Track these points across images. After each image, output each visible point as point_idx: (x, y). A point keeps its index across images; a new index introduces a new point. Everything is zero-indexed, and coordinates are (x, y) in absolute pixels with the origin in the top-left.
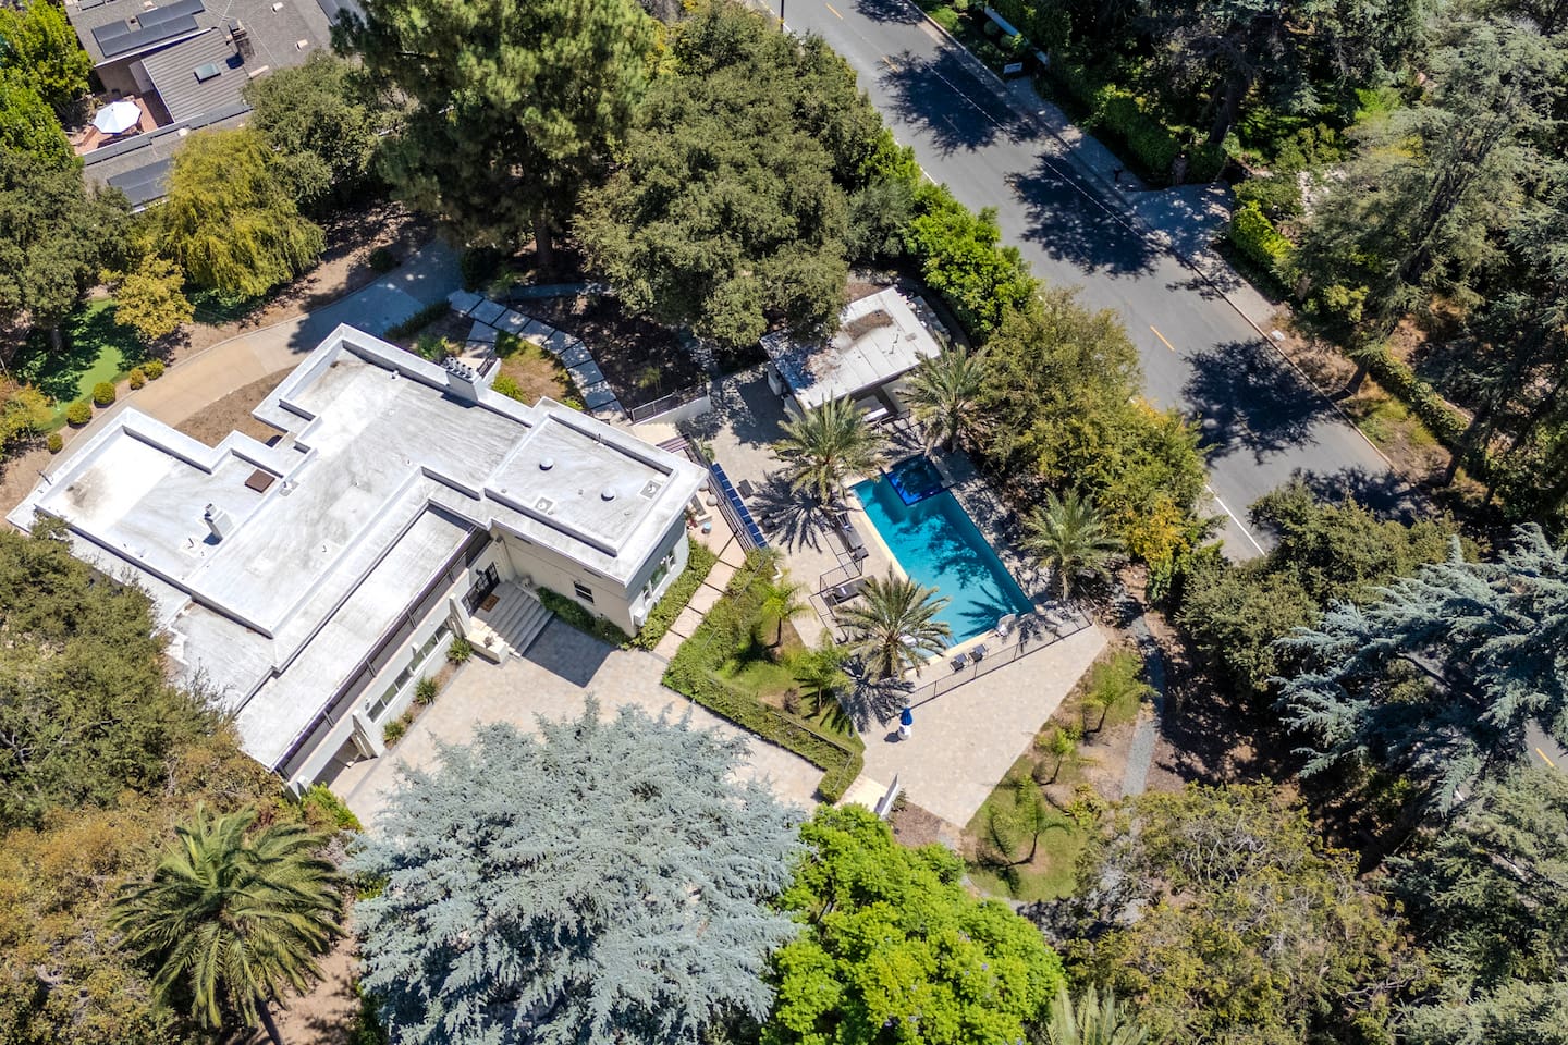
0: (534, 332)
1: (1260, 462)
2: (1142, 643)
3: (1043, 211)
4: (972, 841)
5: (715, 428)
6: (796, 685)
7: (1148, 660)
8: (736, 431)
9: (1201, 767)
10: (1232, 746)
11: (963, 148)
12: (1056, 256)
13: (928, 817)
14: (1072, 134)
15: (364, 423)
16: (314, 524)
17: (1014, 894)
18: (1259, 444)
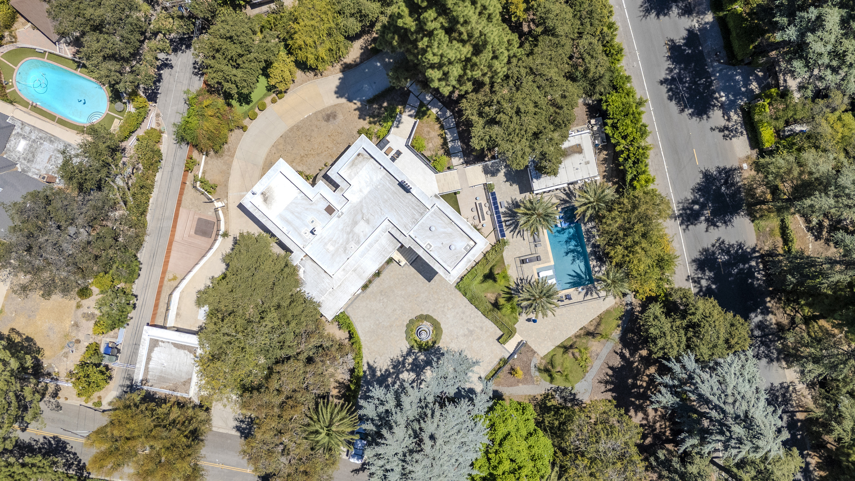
0: (435, 107)
1: (707, 231)
2: (627, 304)
3: (675, 68)
4: (544, 362)
5: (498, 171)
6: (501, 293)
7: (627, 311)
8: (506, 175)
9: (628, 355)
10: (641, 349)
11: (653, 15)
12: (670, 98)
13: (532, 350)
14: (709, 17)
15: (368, 189)
16: (348, 234)
17: (551, 382)
18: (711, 222)
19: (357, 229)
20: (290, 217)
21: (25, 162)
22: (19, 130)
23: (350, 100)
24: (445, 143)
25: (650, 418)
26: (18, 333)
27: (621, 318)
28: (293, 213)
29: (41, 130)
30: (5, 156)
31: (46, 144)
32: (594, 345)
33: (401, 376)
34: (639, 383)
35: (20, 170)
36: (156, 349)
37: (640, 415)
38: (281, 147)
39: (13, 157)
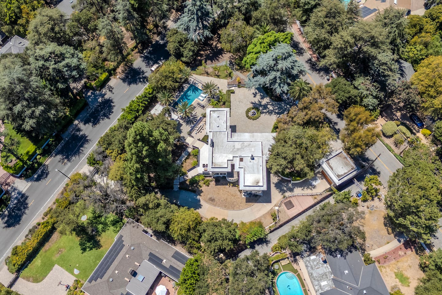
4: (228, 78)
5: (181, 137)
7: (193, 70)
8: (180, 134)
9: (204, 61)
10: (199, 59)
11: (88, 138)
12: (113, 112)
14: (76, 122)
15: (224, 155)
16: (243, 148)
17: (232, 72)
18: (143, 72)
19: (240, 147)
20: (256, 170)
21: (328, 276)
22: (320, 290)
23: (199, 201)
24: (187, 158)
25: (216, 43)
26: (388, 231)
27: (195, 70)
28: (254, 170)
29: (312, 282)
30: (334, 286)
31: (315, 275)
32: (210, 70)
33: (272, 109)
34: (209, 53)
35: (333, 275)
36: (340, 174)
37: (218, 45)
38: (237, 206)
39: (331, 283)
